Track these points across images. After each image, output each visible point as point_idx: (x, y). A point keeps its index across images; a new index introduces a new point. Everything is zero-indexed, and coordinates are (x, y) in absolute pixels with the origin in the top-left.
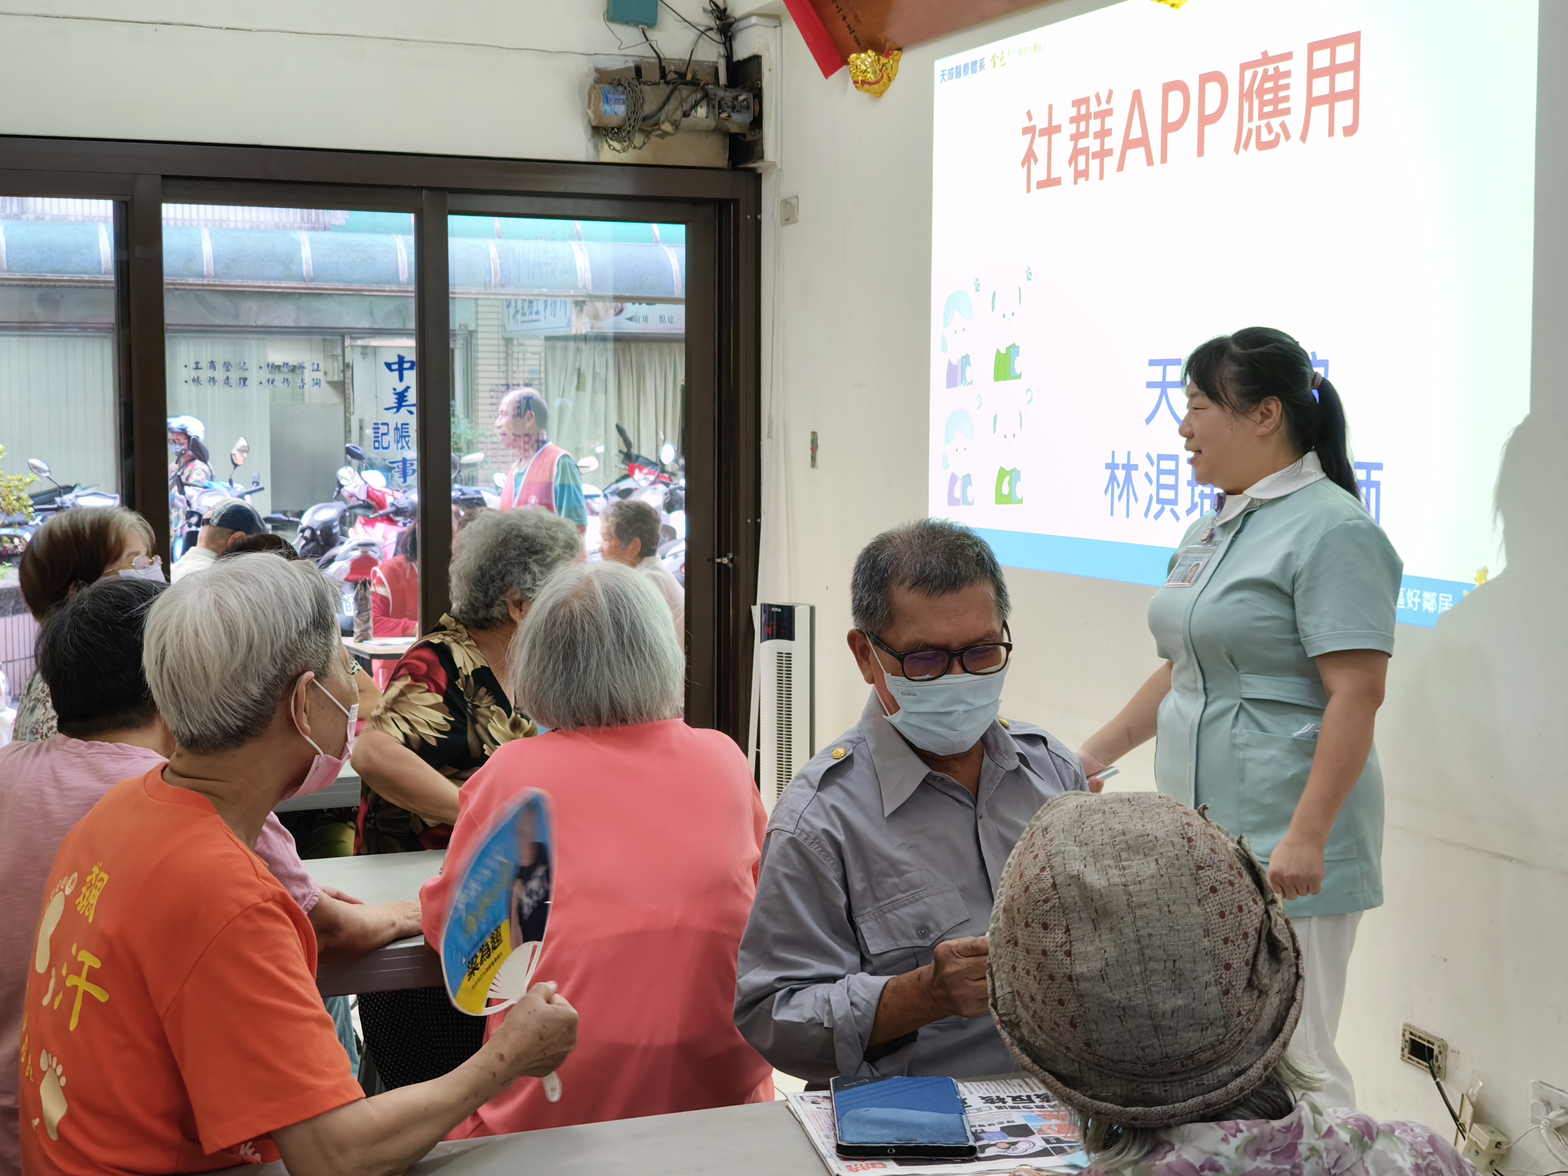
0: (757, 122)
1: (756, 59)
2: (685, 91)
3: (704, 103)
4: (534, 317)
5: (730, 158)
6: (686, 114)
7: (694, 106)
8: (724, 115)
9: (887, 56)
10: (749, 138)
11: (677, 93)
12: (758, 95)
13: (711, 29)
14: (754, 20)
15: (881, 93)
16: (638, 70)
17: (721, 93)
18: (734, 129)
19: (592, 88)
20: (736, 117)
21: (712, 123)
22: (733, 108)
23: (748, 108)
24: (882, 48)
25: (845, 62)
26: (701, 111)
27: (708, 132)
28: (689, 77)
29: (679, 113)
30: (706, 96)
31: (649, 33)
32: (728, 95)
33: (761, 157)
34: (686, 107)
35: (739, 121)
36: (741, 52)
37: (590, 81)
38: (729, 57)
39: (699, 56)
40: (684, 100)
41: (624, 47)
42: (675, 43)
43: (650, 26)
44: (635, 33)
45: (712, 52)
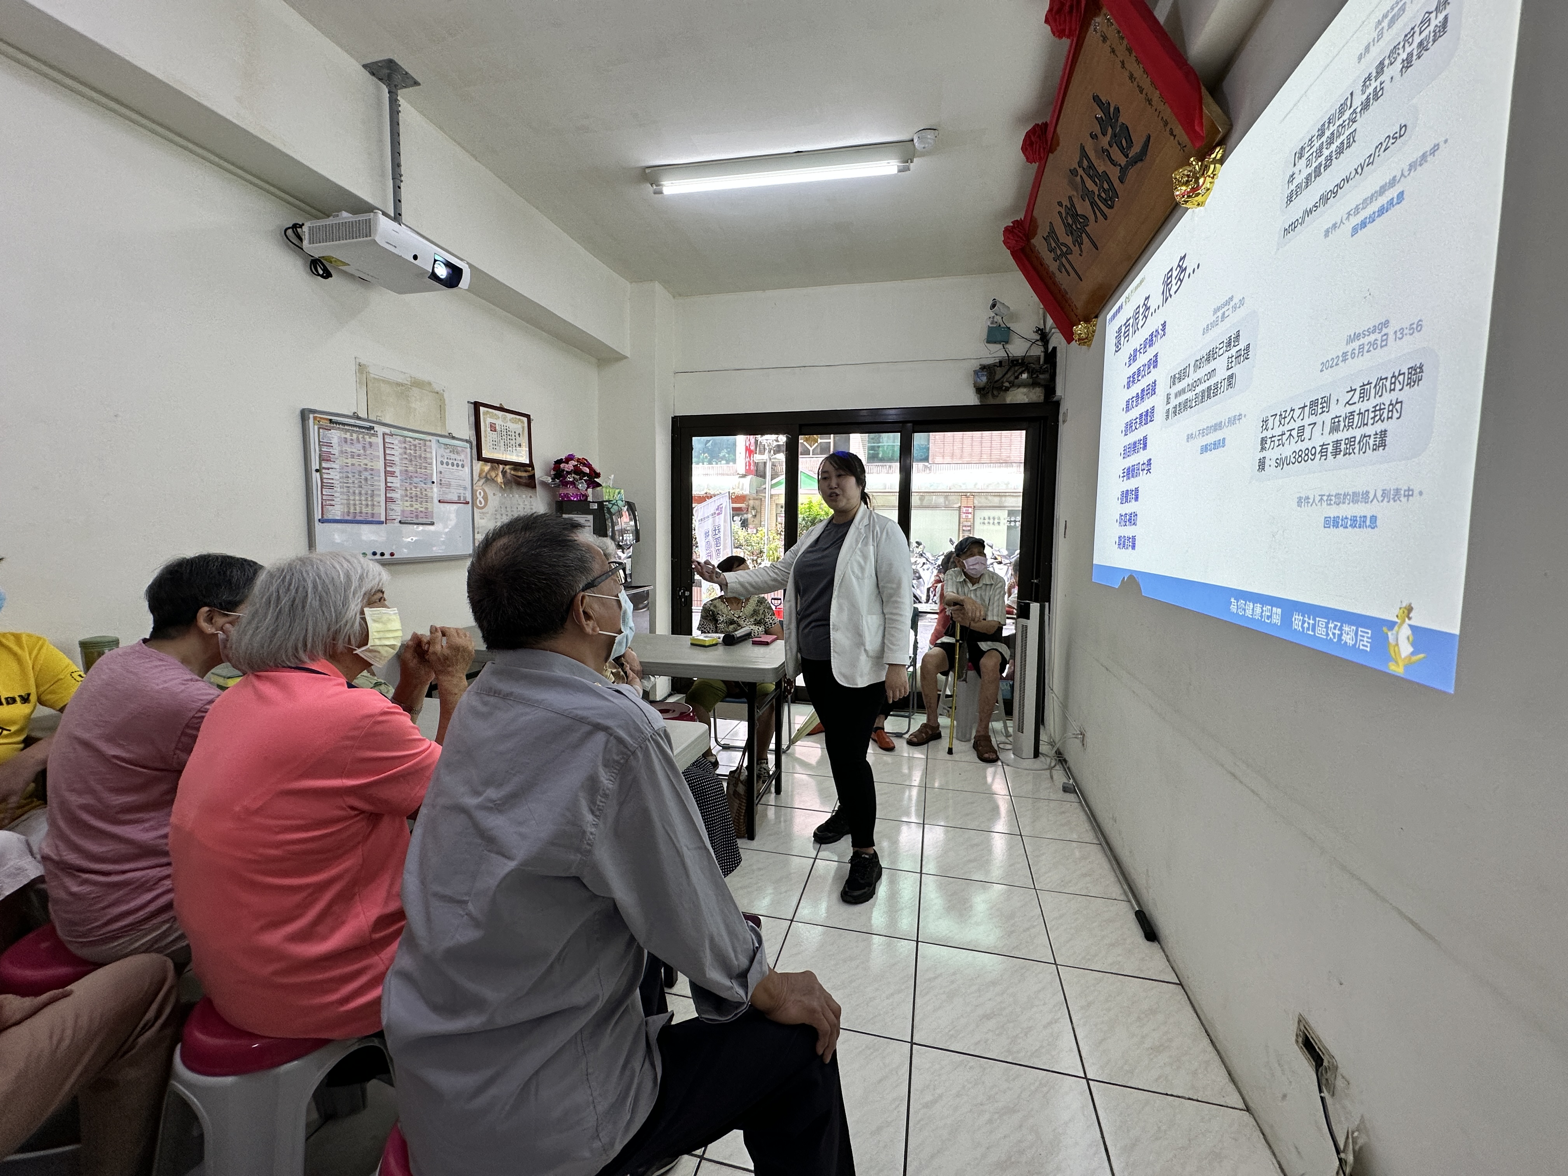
0: (1052, 378)
1: (1055, 349)
2: (1017, 368)
3: (1025, 372)
5: (1045, 396)
6: (1017, 378)
7: (1021, 373)
8: (1034, 376)
9: (1090, 322)
10: (1052, 385)
11: (1013, 369)
12: (1055, 365)
13: (1037, 340)
15: (1089, 346)
16: (1000, 362)
18: (1042, 383)
20: (1041, 376)
21: (1031, 381)
22: (1040, 372)
23: (1049, 371)
24: (1087, 320)
25: (1073, 333)
28: (1020, 361)
29: (1012, 378)
30: (1026, 368)
31: (1006, 347)
34: (1016, 374)
35: (1044, 379)
36: (1050, 348)
37: (978, 371)
38: (1044, 351)
39: (1031, 353)
40: (1016, 372)
41: (994, 353)
42: (1018, 348)
43: (1007, 342)
44: (1000, 346)
45: (1038, 351)
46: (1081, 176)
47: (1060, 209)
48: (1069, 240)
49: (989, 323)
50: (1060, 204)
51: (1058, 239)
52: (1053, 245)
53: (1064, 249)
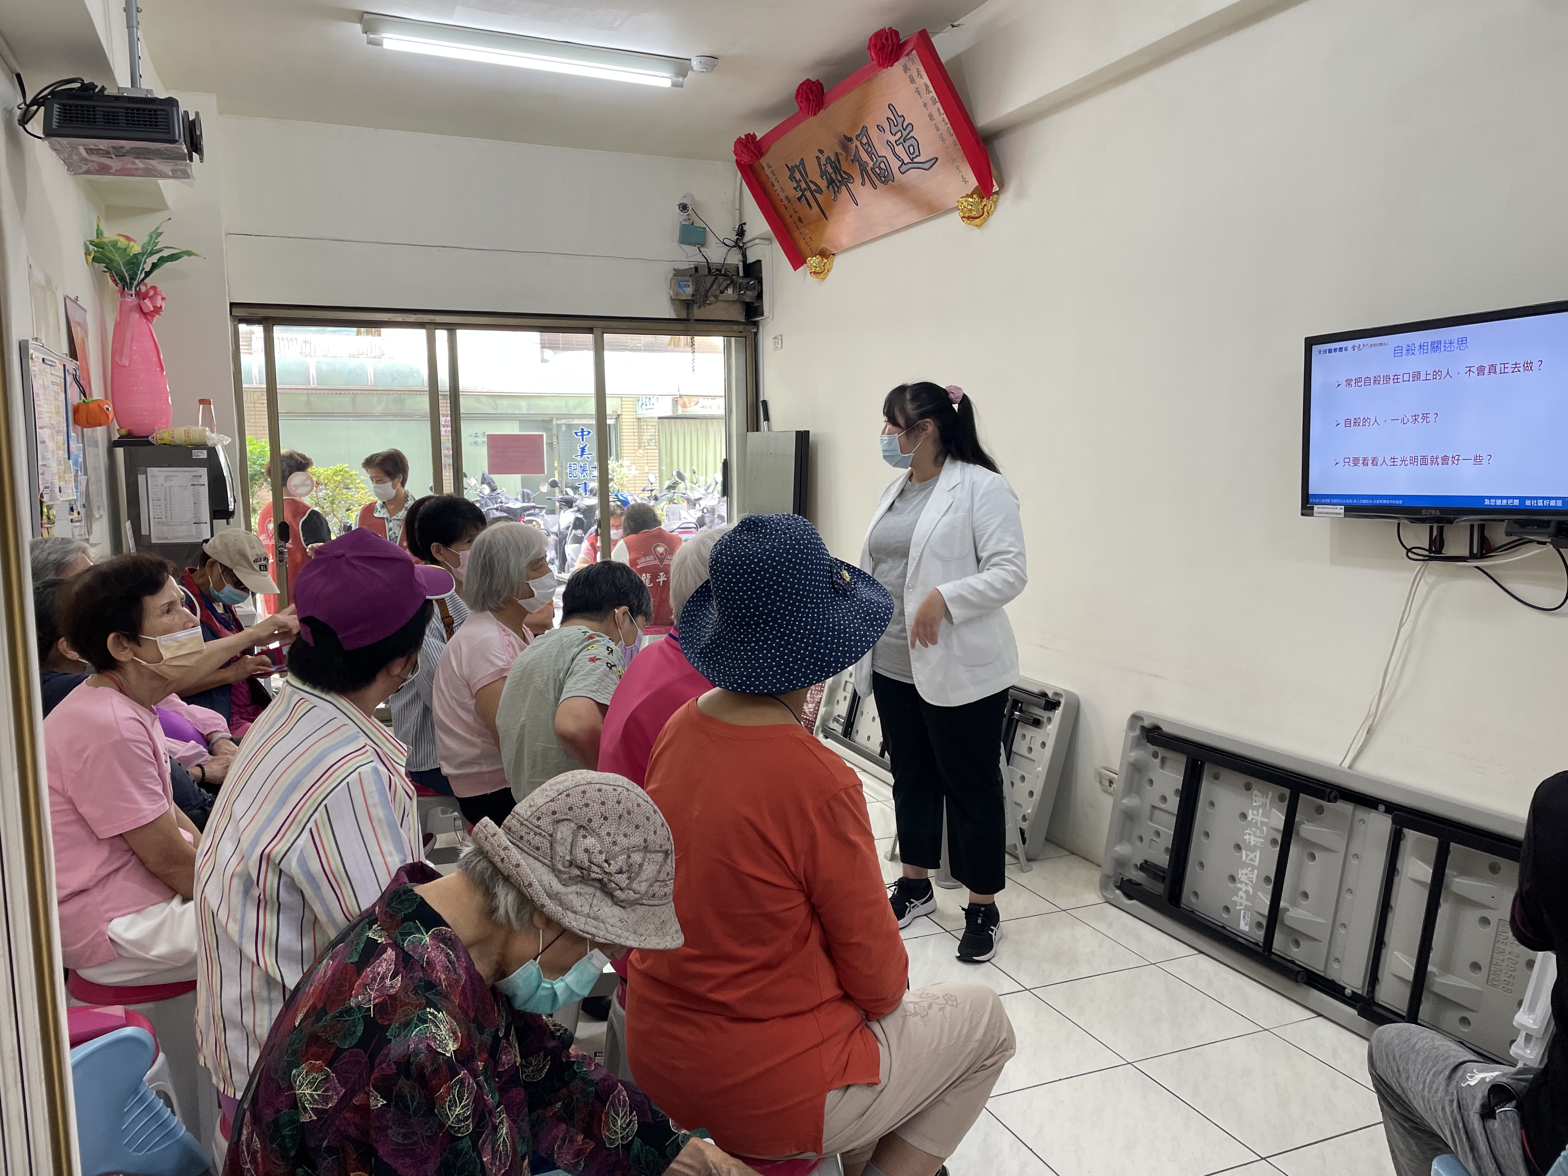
0: (760, 296)
1: (759, 262)
2: (721, 279)
3: (731, 286)
4: (651, 406)
5: (746, 315)
6: (722, 292)
7: (726, 288)
8: (742, 292)
9: (827, 258)
10: (756, 305)
11: (717, 281)
12: (760, 281)
13: (735, 246)
14: (757, 241)
15: (824, 279)
16: (696, 269)
17: (740, 281)
18: (748, 300)
19: (672, 278)
20: (748, 293)
21: (736, 297)
22: (747, 289)
23: (754, 288)
24: (824, 254)
25: (804, 262)
26: (730, 291)
27: (734, 302)
28: (723, 272)
29: (718, 292)
30: (732, 282)
31: (702, 250)
32: (744, 281)
33: (762, 315)
34: (722, 288)
35: (749, 297)
36: (751, 259)
37: (671, 275)
38: (744, 261)
39: (728, 261)
40: (720, 285)
41: (689, 257)
42: (716, 254)
43: (703, 245)
44: (695, 250)
45: (735, 259)
46: (856, 146)
47: (820, 156)
48: (823, 184)
49: (681, 219)
50: (821, 151)
51: (807, 176)
52: (798, 176)
53: (813, 187)
